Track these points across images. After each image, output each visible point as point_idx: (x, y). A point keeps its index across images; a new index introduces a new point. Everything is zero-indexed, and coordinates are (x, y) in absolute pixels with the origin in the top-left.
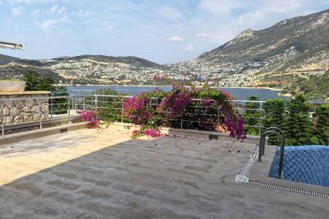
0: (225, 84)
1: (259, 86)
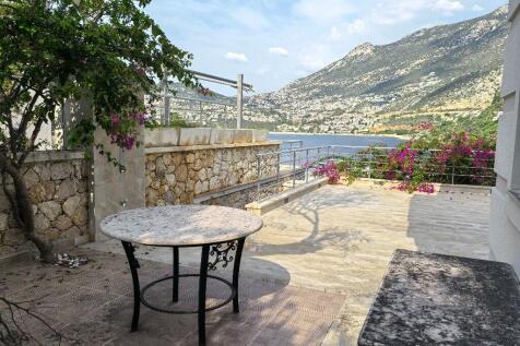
0: (330, 129)
1: (380, 132)
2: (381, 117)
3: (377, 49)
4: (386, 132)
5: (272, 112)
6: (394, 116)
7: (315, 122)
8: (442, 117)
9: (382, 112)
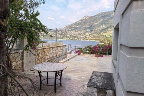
0: (77, 39)
1: (91, 40)
2: (91, 36)
3: (89, 18)
4: (92, 40)
5: (62, 34)
6: (94, 35)
7: (73, 37)
8: (107, 36)
9: (91, 34)
